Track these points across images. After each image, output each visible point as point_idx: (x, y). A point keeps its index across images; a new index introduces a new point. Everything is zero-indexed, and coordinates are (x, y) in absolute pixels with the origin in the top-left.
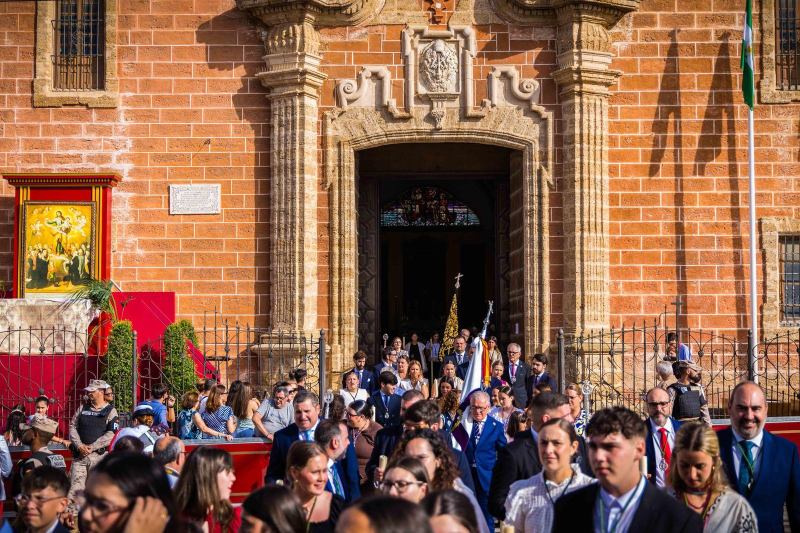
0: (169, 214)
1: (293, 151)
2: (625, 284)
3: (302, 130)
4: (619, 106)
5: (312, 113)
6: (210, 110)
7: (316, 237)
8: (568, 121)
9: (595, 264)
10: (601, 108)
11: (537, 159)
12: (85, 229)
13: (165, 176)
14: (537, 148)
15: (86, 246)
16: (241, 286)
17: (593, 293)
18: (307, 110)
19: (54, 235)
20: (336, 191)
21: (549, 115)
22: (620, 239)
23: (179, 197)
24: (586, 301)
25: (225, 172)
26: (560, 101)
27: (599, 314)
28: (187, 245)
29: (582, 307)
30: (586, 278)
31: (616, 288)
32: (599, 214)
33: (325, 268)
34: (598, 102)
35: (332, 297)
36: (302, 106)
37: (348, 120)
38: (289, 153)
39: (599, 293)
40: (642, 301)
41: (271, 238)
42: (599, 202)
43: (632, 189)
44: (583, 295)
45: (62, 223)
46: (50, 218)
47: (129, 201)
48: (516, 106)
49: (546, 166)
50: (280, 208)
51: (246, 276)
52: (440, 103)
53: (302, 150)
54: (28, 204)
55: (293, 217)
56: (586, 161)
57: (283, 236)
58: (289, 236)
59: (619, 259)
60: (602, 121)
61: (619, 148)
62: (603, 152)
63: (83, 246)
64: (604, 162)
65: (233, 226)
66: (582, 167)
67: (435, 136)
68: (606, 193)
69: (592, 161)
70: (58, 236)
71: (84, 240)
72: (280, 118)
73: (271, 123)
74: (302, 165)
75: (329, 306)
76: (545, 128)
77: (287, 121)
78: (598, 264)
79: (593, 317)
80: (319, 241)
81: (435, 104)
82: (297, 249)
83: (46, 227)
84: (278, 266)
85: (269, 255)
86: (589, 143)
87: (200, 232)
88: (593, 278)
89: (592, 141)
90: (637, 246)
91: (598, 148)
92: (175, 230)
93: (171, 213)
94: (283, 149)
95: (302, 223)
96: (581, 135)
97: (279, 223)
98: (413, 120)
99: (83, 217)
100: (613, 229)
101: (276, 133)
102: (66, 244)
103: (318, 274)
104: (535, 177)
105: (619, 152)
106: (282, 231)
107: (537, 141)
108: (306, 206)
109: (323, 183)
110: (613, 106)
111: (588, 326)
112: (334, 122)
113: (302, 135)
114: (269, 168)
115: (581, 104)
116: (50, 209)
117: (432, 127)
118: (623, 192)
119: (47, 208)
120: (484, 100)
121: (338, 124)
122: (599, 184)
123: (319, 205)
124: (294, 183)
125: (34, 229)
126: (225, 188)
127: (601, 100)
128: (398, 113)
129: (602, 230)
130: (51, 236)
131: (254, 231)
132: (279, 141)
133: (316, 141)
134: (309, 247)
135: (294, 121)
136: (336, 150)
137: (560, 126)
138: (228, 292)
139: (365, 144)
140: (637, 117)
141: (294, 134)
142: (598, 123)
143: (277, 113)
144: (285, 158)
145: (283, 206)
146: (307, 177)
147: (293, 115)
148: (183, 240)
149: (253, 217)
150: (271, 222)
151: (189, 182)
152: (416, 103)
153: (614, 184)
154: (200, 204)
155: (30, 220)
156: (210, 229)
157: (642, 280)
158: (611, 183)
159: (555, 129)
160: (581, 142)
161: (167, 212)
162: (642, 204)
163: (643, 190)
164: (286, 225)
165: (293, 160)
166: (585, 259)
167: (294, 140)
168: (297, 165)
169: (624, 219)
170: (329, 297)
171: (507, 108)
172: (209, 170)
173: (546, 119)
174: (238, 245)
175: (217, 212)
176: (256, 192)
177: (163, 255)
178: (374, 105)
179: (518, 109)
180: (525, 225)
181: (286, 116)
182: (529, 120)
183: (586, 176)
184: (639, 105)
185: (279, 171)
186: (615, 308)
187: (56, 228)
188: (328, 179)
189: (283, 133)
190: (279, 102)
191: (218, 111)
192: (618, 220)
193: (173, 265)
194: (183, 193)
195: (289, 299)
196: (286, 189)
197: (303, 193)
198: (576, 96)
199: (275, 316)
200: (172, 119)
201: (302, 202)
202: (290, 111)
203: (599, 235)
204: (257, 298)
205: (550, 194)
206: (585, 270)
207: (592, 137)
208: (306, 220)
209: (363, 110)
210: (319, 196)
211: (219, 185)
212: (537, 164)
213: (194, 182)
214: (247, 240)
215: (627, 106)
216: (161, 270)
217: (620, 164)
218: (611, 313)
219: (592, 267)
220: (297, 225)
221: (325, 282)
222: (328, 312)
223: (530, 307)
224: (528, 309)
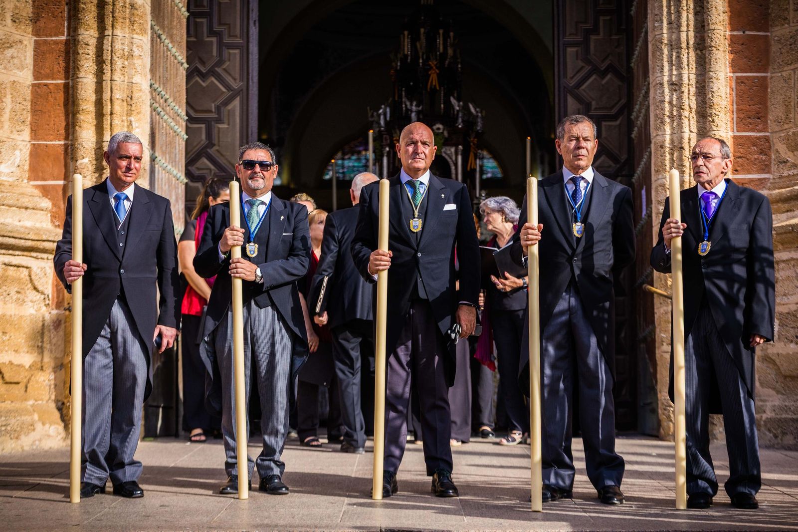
35: (75, 86)
75: (67, 115)
103: (35, 20)
170: (66, 86)
221: (56, 43)
222: (63, 132)
223: (671, 117)
224: (663, 123)
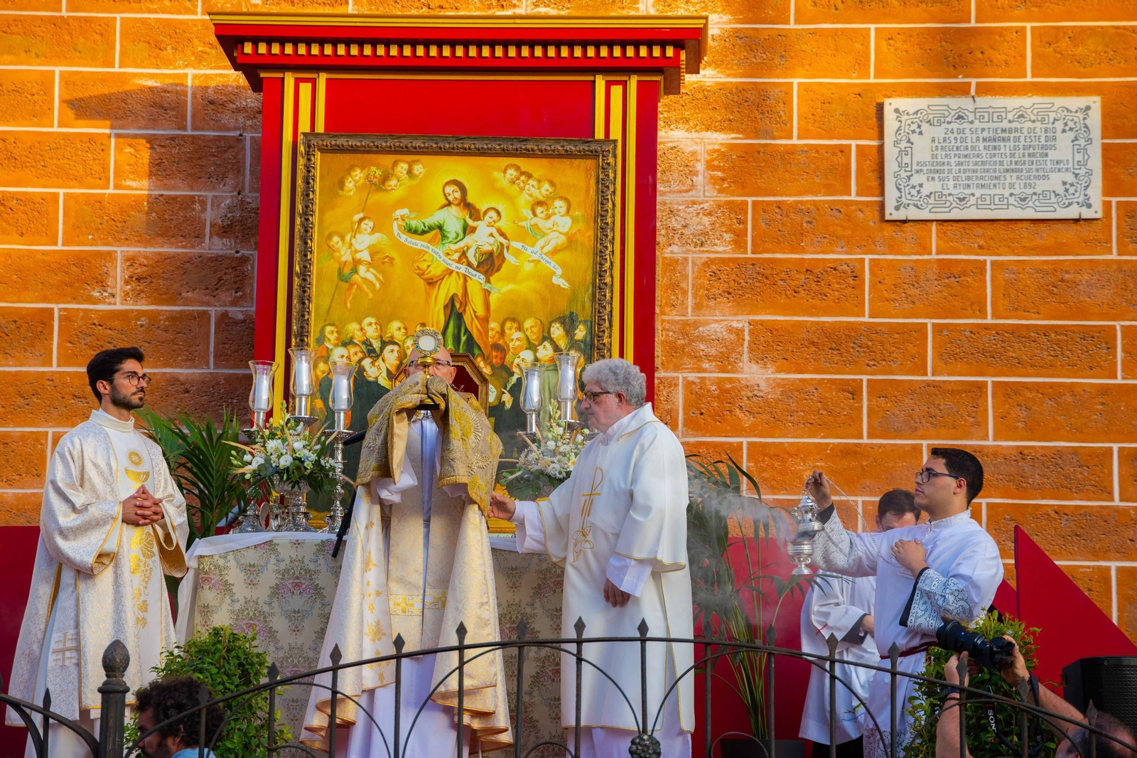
0: (881, 221)
12: (565, 256)
13: (862, 63)
15: (570, 331)
19: (431, 283)
23: (922, 149)
25: (1119, 48)
28: (956, 350)
45: (467, 230)
46: (418, 208)
47: (710, 166)
54: (323, 150)
63: (557, 331)
70: (450, 287)
71: (563, 306)
83: (399, 246)
87: (1013, 294)
92: (905, 287)
93: (890, 214)
99: (559, 204)
102: (485, 320)
116: (418, 169)
119: (402, 168)
125: (346, 256)
126: (1121, 114)
130: (421, 283)
148: (938, 329)
151: (963, 90)
154: (1011, 178)
155: (330, 216)
156: (1057, 285)
161: (872, 215)
172: (1047, 39)
175: (1087, 213)
177: (853, 391)
187: (441, 250)
193: (899, 434)
194: (939, 132)
211: (1095, 102)
213: (984, 90)
216: (843, 451)
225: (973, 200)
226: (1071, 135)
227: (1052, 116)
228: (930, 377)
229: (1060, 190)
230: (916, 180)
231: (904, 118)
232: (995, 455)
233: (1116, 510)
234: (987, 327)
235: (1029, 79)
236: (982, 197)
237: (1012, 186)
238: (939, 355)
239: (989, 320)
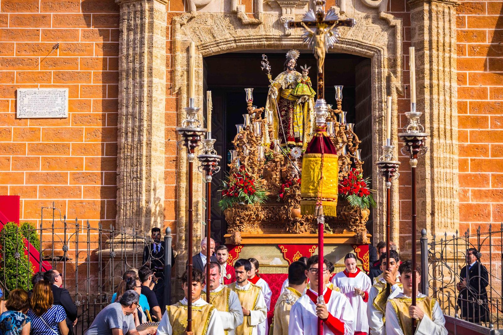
0: (16, 118)
1: (141, 54)
2: (474, 192)
3: (151, 34)
4: (466, 16)
5: (161, 18)
6: (59, 15)
7: (163, 141)
8: (417, 28)
9: (445, 170)
10: (450, 16)
11: (386, 66)
13: (13, 80)
14: (385, 55)
16: (87, 190)
17: (443, 199)
18: (156, 14)
20: (185, 95)
21: (398, 23)
22: (469, 147)
23: (26, 101)
24: (436, 207)
25: (73, 77)
26: (408, 9)
27: (449, 221)
28: (33, 149)
29: (433, 214)
30: (436, 185)
31: (464, 196)
32: (448, 120)
33: (172, 172)
34: (447, 10)
35: (179, 202)
36: (151, 10)
37: (197, 25)
38: (137, 57)
39: (449, 200)
40: (491, 209)
41: (118, 142)
42: (448, 109)
43: (480, 97)
44: (433, 202)
48: (364, 14)
49: (395, 73)
50: (127, 112)
51: (92, 180)
52: (289, 10)
53: (151, 53)
55: (141, 120)
56: (435, 67)
57: (130, 140)
58: (136, 139)
59: (468, 167)
60: (450, 28)
61: (467, 57)
62: (452, 60)
64: (452, 69)
65: (81, 130)
66: (431, 74)
67: (283, 43)
68: (455, 100)
69: (441, 68)
72: (128, 23)
73: (120, 27)
74: (150, 69)
75: (176, 211)
76: (393, 35)
77: (136, 25)
78: (448, 171)
79: (443, 224)
80: (167, 145)
81: (284, 10)
82: (144, 153)
84: (125, 170)
85: (116, 160)
86: (438, 50)
87: (47, 136)
88: (443, 184)
89: (441, 48)
90: (486, 154)
91: (447, 55)
92: (21, 134)
93: (18, 117)
94: (131, 52)
95: (150, 126)
96: (430, 42)
97: (127, 127)
98: (261, 26)
100: (462, 137)
101: (125, 37)
103: (165, 179)
104: (384, 83)
105: (467, 60)
106: (130, 135)
107: (385, 48)
108: (154, 110)
109: (171, 88)
110: (461, 15)
111: (439, 234)
112: (183, 27)
113: (151, 38)
114: (118, 73)
115: (430, 12)
117: (281, 33)
118: (471, 100)
120: (333, 7)
121: (187, 29)
122: (448, 90)
123: (167, 109)
124: (142, 86)
126: (73, 92)
127: (449, 8)
128: (247, 19)
129: (451, 137)
131: (101, 135)
132: (128, 45)
133: (164, 46)
134: (156, 150)
135: (142, 25)
136: (185, 55)
137: (408, 34)
138: (74, 197)
139: (214, 50)
140: (485, 27)
141: (142, 38)
142: (447, 31)
143: (126, 17)
144: (134, 61)
145: (130, 110)
146: (155, 80)
147: (142, 19)
148: (29, 144)
149: (100, 122)
150: (119, 126)
151: (37, 86)
152: (265, 10)
153: (462, 92)
154: (47, 108)
156: (57, 133)
157: (490, 188)
158: (459, 90)
159: (403, 36)
160: (431, 49)
161: (14, 116)
162: (490, 112)
163: (491, 98)
164: (133, 129)
165: (141, 63)
166: (435, 165)
167: (142, 43)
168: (146, 69)
169: (473, 127)
170: (176, 202)
171: (356, 16)
172: (57, 74)
173: (394, 27)
174: (85, 149)
175: (64, 116)
176: (104, 96)
177: (8, 159)
178: (223, 11)
179: (367, 17)
180: (373, 131)
181: (135, 20)
182: (377, 28)
183: (435, 82)
184: (487, 15)
185: (127, 75)
186: (464, 216)
188: (177, 84)
189: (132, 37)
190: (128, 6)
191: (68, 16)
192: (466, 128)
193: (19, 169)
194: (30, 97)
195: (135, 203)
196: (134, 93)
197: (151, 97)
198: (425, 4)
199: (121, 221)
200: (21, 24)
201: (150, 105)
202: (138, 15)
203: (449, 141)
204: (102, 203)
205: (398, 100)
206: (435, 177)
207: (441, 44)
208: (154, 123)
209: (212, 16)
210: (167, 101)
211: (67, 90)
212: (385, 71)
213: (42, 86)
214: (94, 144)
215: (474, 15)
216: (6, 174)
217: (467, 72)
218: (461, 220)
219: (442, 174)
220: (145, 129)
221: (173, 187)
222: (174, 217)
223: (379, 214)
224: (377, 216)
225: (38, 113)
226: (61, 98)
227: (57, 93)
228: (27, 156)
229: (58, 111)
230: (24, 108)
231: (22, 93)
232: (41, 174)
233: (68, 187)
234: (40, 144)
235: (52, 84)
236: (40, 112)
237: (47, 110)
238: (29, 150)
239: (41, 142)
